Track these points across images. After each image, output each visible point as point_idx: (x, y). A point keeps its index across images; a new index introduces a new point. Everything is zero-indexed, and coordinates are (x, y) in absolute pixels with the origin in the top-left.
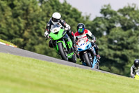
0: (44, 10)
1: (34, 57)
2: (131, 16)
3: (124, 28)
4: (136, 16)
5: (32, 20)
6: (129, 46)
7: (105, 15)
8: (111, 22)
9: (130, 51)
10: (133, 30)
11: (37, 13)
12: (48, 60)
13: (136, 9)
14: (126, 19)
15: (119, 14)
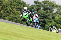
0: (9, 2)
1: (5, 22)
2: (48, 4)
3: (45, 9)
4: (50, 4)
5: (4, 6)
6: (47, 17)
7: (36, 4)
8: (39, 7)
9: (47, 19)
10: (48, 10)
11: (6, 3)
12: (11, 23)
13: (50, 1)
14: (45, 6)
15: (42, 3)
